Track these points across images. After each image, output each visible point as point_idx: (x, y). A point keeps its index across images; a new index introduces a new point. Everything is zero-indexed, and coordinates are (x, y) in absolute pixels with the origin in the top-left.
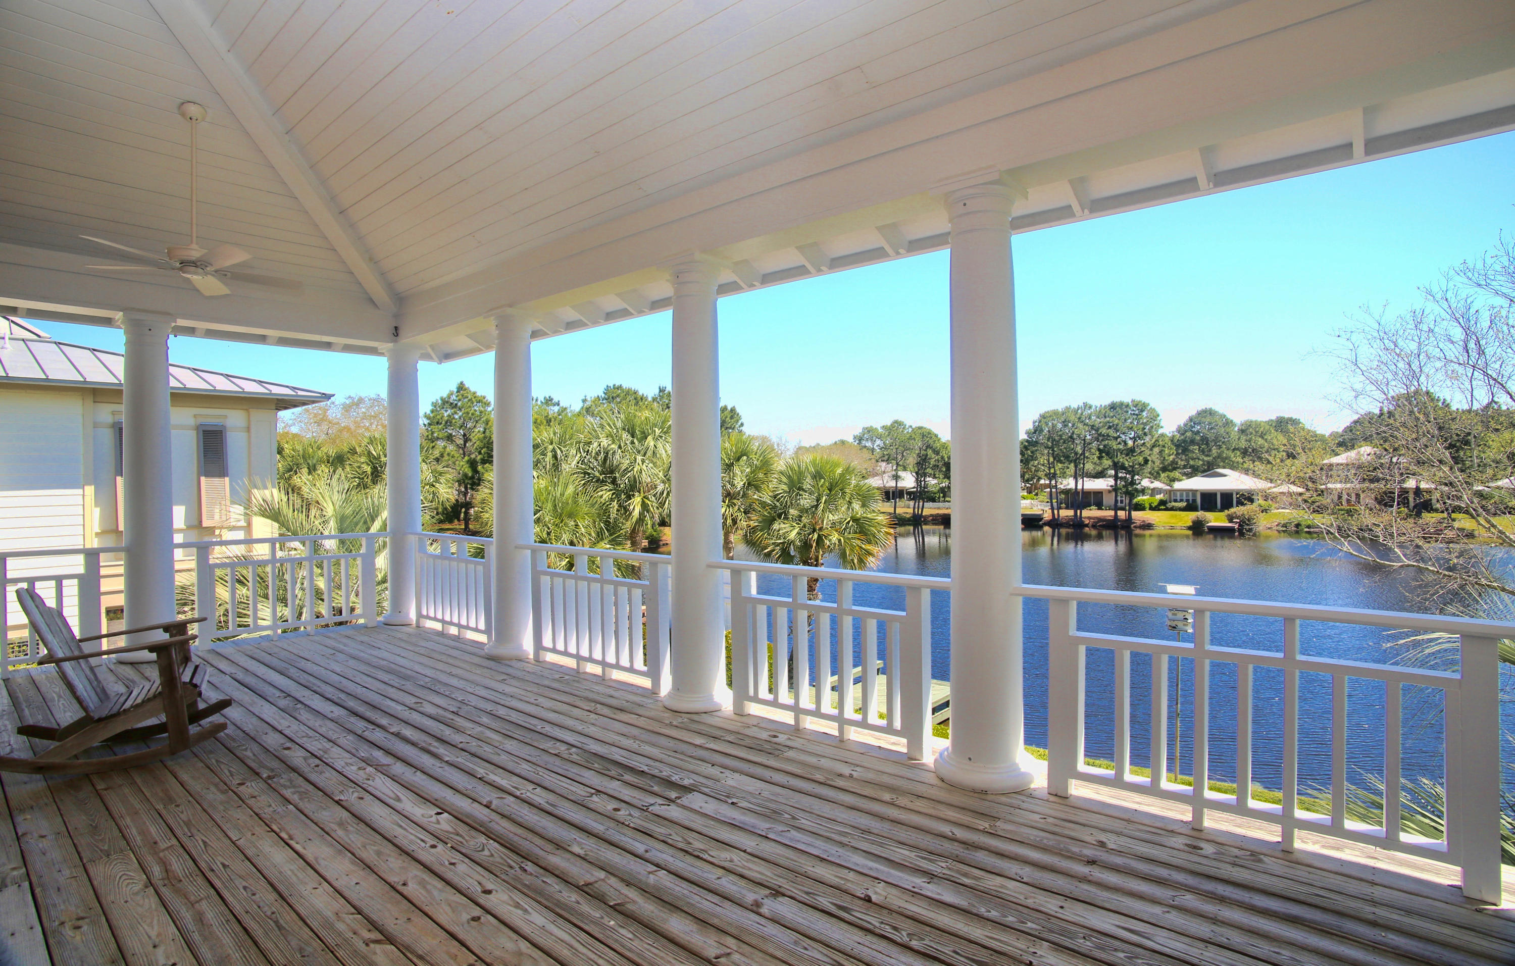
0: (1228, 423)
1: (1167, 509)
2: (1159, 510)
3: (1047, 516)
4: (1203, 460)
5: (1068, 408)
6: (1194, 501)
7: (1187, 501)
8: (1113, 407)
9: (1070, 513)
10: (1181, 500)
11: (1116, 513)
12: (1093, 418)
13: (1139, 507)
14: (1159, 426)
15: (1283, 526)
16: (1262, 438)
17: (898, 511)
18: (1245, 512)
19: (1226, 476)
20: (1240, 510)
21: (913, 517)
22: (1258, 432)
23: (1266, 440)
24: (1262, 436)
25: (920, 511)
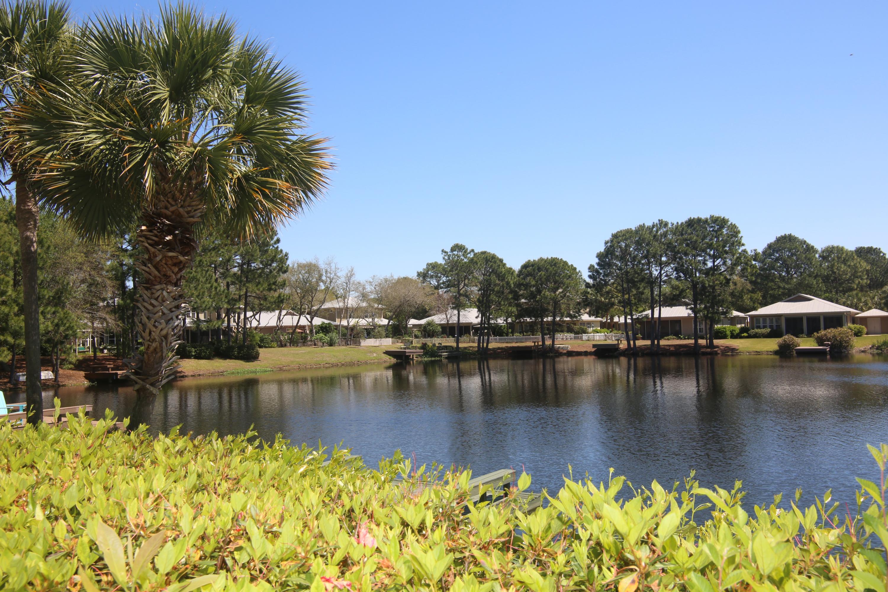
0: (810, 249)
1: (749, 337)
2: (742, 337)
3: (623, 345)
4: (784, 288)
5: (642, 227)
6: (779, 326)
7: (771, 327)
8: (691, 223)
9: (648, 342)
10: (764, 327)
11: (696, 341)
12: (670, 237)
13: (721, 335)
14: (740, 244)
15: (877, 349)
16: (845, 264)
17: (461, 345)
18: (837, 334)
19: (810, 300)
20: (831, 332)
21: (478, 351)
22: (841, 258)
23: (849, 266)
24: (845, 262)
25: (485, 345)
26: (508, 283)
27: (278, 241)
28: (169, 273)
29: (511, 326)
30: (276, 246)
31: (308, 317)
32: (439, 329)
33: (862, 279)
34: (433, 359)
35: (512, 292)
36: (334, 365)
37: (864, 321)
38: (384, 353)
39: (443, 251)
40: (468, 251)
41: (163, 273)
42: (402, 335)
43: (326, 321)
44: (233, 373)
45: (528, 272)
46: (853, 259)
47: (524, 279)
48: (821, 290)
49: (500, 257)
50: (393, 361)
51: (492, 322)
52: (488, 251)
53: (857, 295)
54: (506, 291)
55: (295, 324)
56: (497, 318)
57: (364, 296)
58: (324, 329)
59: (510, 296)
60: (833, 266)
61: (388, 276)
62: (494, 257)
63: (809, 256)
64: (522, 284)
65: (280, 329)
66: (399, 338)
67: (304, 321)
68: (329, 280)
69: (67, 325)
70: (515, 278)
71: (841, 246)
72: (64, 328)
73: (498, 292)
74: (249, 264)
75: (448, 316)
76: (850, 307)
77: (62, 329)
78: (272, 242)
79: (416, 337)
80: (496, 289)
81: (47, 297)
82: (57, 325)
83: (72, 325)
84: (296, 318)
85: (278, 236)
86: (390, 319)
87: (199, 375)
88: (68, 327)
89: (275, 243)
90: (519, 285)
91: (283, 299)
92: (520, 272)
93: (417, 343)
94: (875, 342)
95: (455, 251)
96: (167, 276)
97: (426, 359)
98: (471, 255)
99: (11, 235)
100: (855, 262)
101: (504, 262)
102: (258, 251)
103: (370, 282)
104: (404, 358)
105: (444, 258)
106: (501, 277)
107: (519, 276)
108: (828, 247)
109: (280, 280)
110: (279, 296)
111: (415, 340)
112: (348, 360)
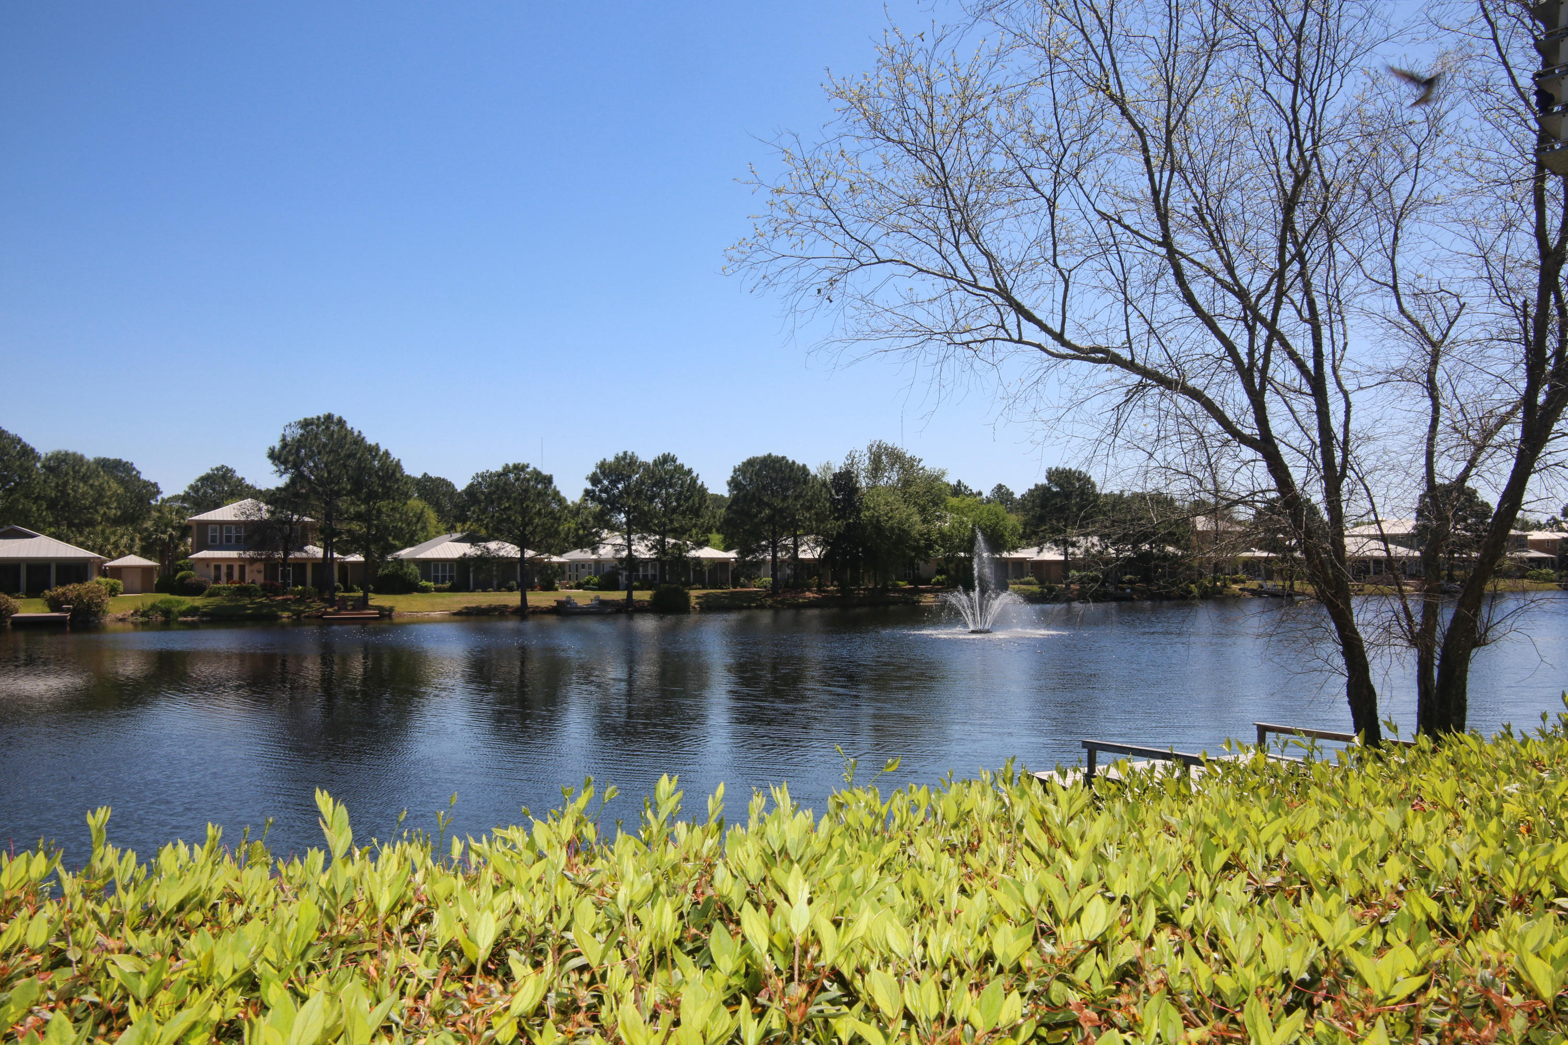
15: (142, 616)
16: (85, 483)
18: (83, 592)
19: (32, 536)
20: (72, 589)
22: (79, 472)
23: (92, 486)
24: (85, 479)
33: (109, 508)
37: (117, 572)
46: (98, 476)
48: (44, 521)
53: (103, 532)
60: (66, 483)
63: (26, 464)
71: (79, 452)
76: (92, 551)
94: (139, 604)
100: (101, 481)
108: (59, 453)
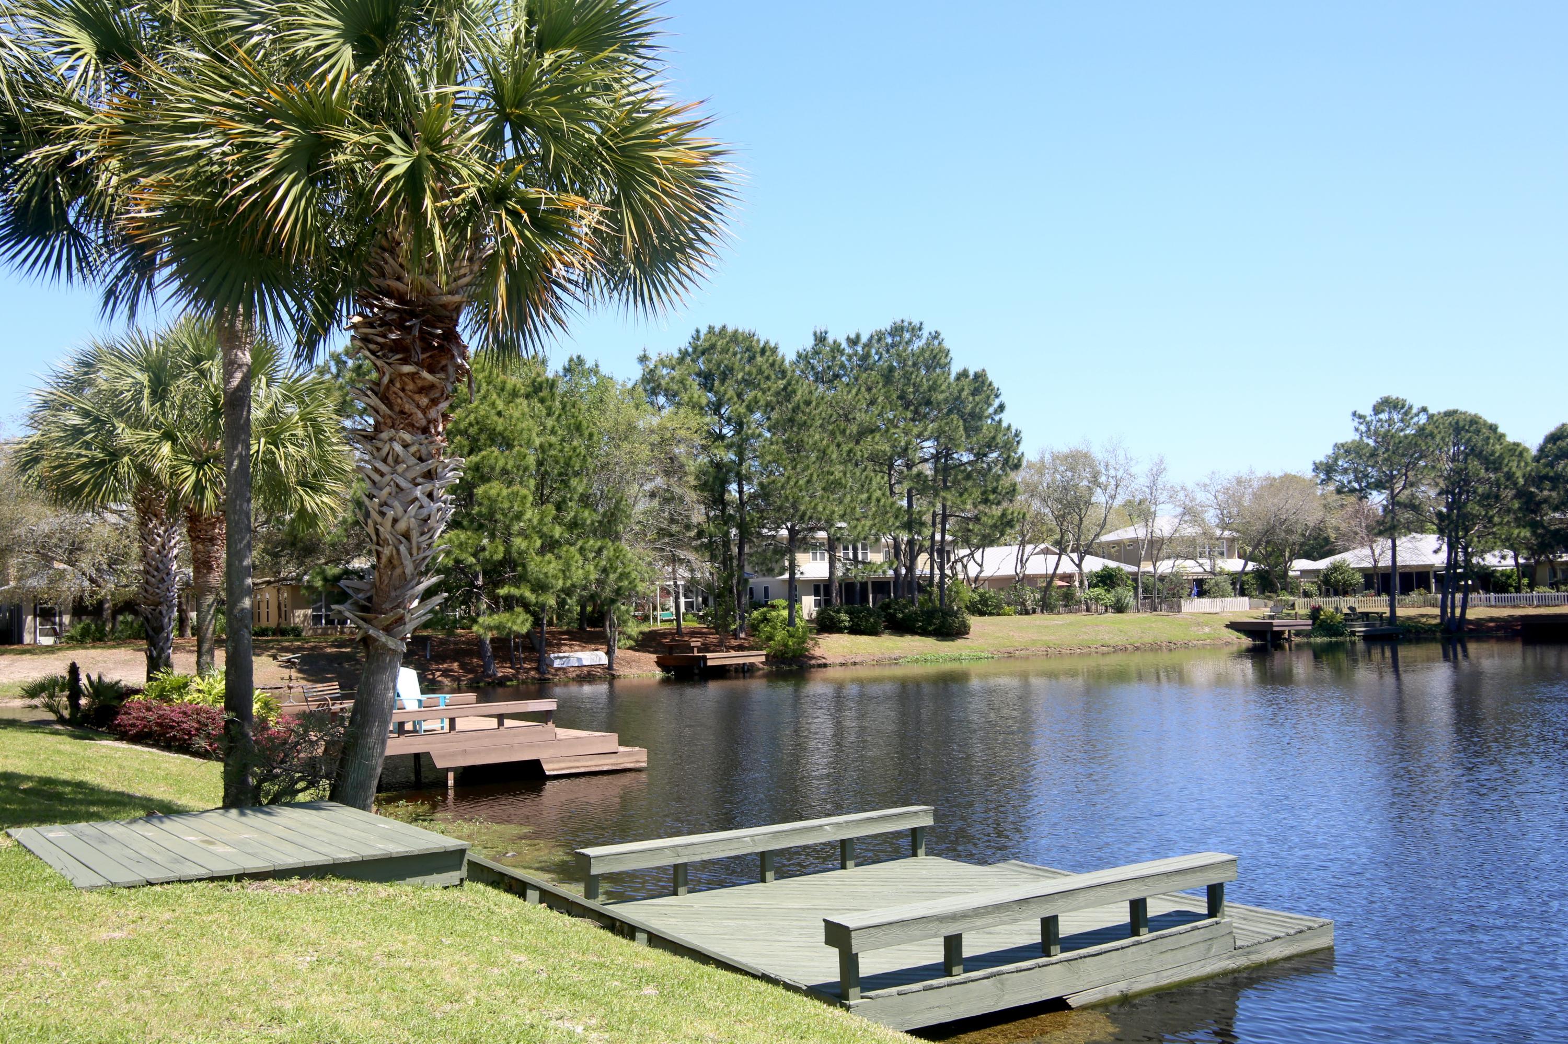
17: (1401, 612)
21: (1441, 624)
25: (1458, 612)
26: (1509, 476)
27: (1001, 408)
28: (408, 407)
29: (1526, 571)
30: (997, 418)
31: (1075, 556)
32: (1359, 578)
34: (1334, 639)
35: (1521, 494)
36: (1116, 650)
38: (1227, 626)
39: (1354, 414)
40: (1414, 411)
41: (397, 409)
42: (1275, 592)
43: (1112, 564)
44: (917, 661)
45: (1560, 449)
47: (1551, 465)
49: (1490, 420)
50: (1246, 642)
51: (1474, 560)
52: (1462, 408)
54: (1508, 494)
55: (1051, 571)
56: (1483, 552)
57: (1191, 513)
58: (1107, 579)
59: (1516, 505)
61: (1244, 473)
62: (1474, 421)
64: (1546, 477)
65: (1022, 580)
66: (1269, 598)
67: (1067, 566)
68: (1113, 482)
69: (619, 570)
70: (1527, 464)
72: (617, 575)
73: (1486, 496)
74: (948, 456)
75: (1377, 552)
77: (612, 577)
78: (991, 410)
79: (1306, 594)
80: (1480, 491)
81: (588, 522)
82: (604, 570)
83: (627, 570)
84: (1053, 559)
85: (1002, 398)
86: (1247, 558)
87: (855, 663)
88: (621, 574)
89: (996, 412)
90: (1539, 480)
91: (1012, 520)
92: (1542, 450)
93: (1302, 607)
95: (1383, 411)
96: (405, 413)
97: (1319, 640)
98: (1423, 419)
99: (532, 417)
101: (1501, 430)
102: (961, 428)
103: (1205, 485)
104: (1269, 637)
105: (1357, 430)
106: (1493, 464)
107: (1537, 459)
109: (1005, 483)
110: (1004, 515)
111: (1300, 601)
112: (1148, 639)
